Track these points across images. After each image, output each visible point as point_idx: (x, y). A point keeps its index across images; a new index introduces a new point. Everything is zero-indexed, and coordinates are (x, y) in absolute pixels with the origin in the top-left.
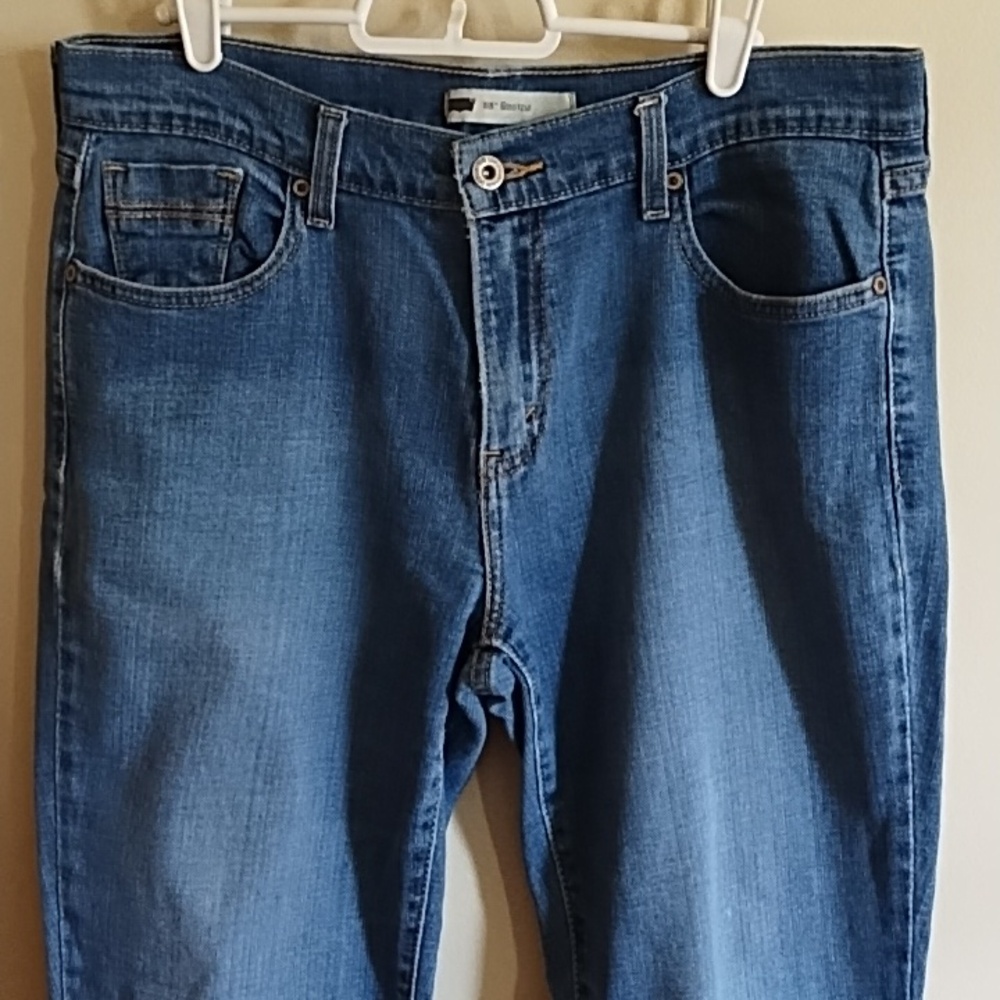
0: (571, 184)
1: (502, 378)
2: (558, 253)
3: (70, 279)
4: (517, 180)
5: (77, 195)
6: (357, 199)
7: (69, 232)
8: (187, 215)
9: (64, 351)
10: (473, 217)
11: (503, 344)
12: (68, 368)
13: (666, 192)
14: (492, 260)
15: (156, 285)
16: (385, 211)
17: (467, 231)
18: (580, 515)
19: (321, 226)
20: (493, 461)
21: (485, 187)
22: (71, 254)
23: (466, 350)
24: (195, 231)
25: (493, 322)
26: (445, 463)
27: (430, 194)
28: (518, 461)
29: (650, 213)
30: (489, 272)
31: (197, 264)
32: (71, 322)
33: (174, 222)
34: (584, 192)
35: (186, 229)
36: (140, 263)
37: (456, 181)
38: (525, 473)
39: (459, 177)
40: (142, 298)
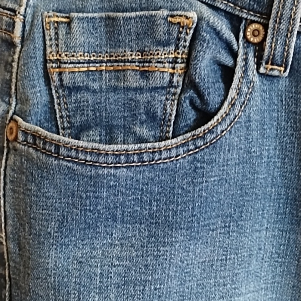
3: (11, 138)
5: (18, 49)
7: (10, 88)
8: (134, 66)
9: (5, 211)
12: (9, 229)
15: (100, 142)
19: (276, 73)
22: (11, 112)
24: (143, 83)
31: (144, 117)
32: (11, 181)
33: (120, 74)
35: (134, 80)
36: (84, 118)
40: (89, 158)
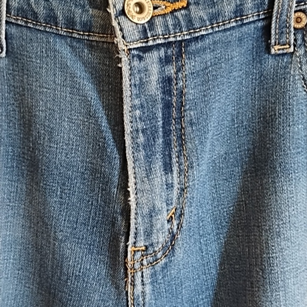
0: (210, 20)
1: (147, 187)
2: (198, 81)
4: (164, 15)
6: (25, 30)
10: (125, 48)
11: (149, 158)
13: (292, 30)
14: (141, 85)
16: (49, 42)
17: (120, 60)
18: (207, 289)
20: (139, 255)
21: (136, 20)
23: (117, 162)
25: (141, 139)
26: (98, 253)
27: (87, 28)
28: (159, 255)
29: (277, 47)
30: (138, 96)
34: (223, 28)
37: (109, 14)
38: (166, 264)
39: (112, 11)
